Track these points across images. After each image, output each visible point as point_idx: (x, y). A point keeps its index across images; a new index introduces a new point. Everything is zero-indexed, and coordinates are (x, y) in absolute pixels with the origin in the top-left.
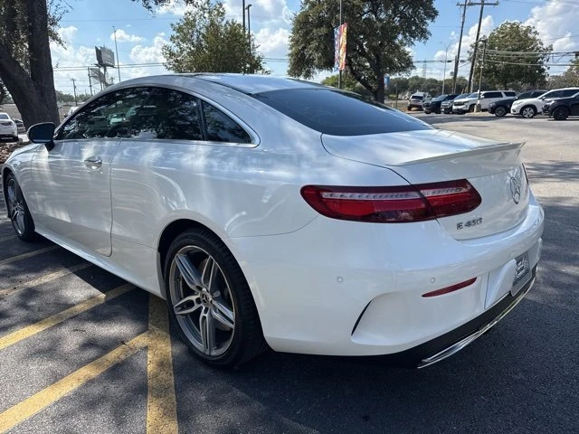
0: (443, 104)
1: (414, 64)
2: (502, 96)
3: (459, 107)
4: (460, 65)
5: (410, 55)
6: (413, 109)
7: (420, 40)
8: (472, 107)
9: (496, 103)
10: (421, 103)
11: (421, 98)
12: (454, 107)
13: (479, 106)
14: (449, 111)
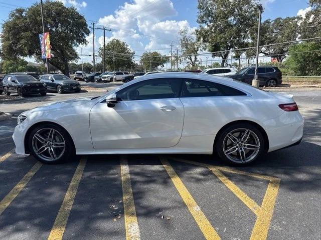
0: (96, 77)
1: (79, 56)
2: (123, 74)
3: (105, 79)
4: (95, 57)
5: (76, 51)
6: (77, 80)
7: (83, 44)
8: (112, 79)
9: (125, 77)
10: (81, 77)
11: (81, 74)
12: (102, 79)
13: (115, 79)
14: (100, 81)
